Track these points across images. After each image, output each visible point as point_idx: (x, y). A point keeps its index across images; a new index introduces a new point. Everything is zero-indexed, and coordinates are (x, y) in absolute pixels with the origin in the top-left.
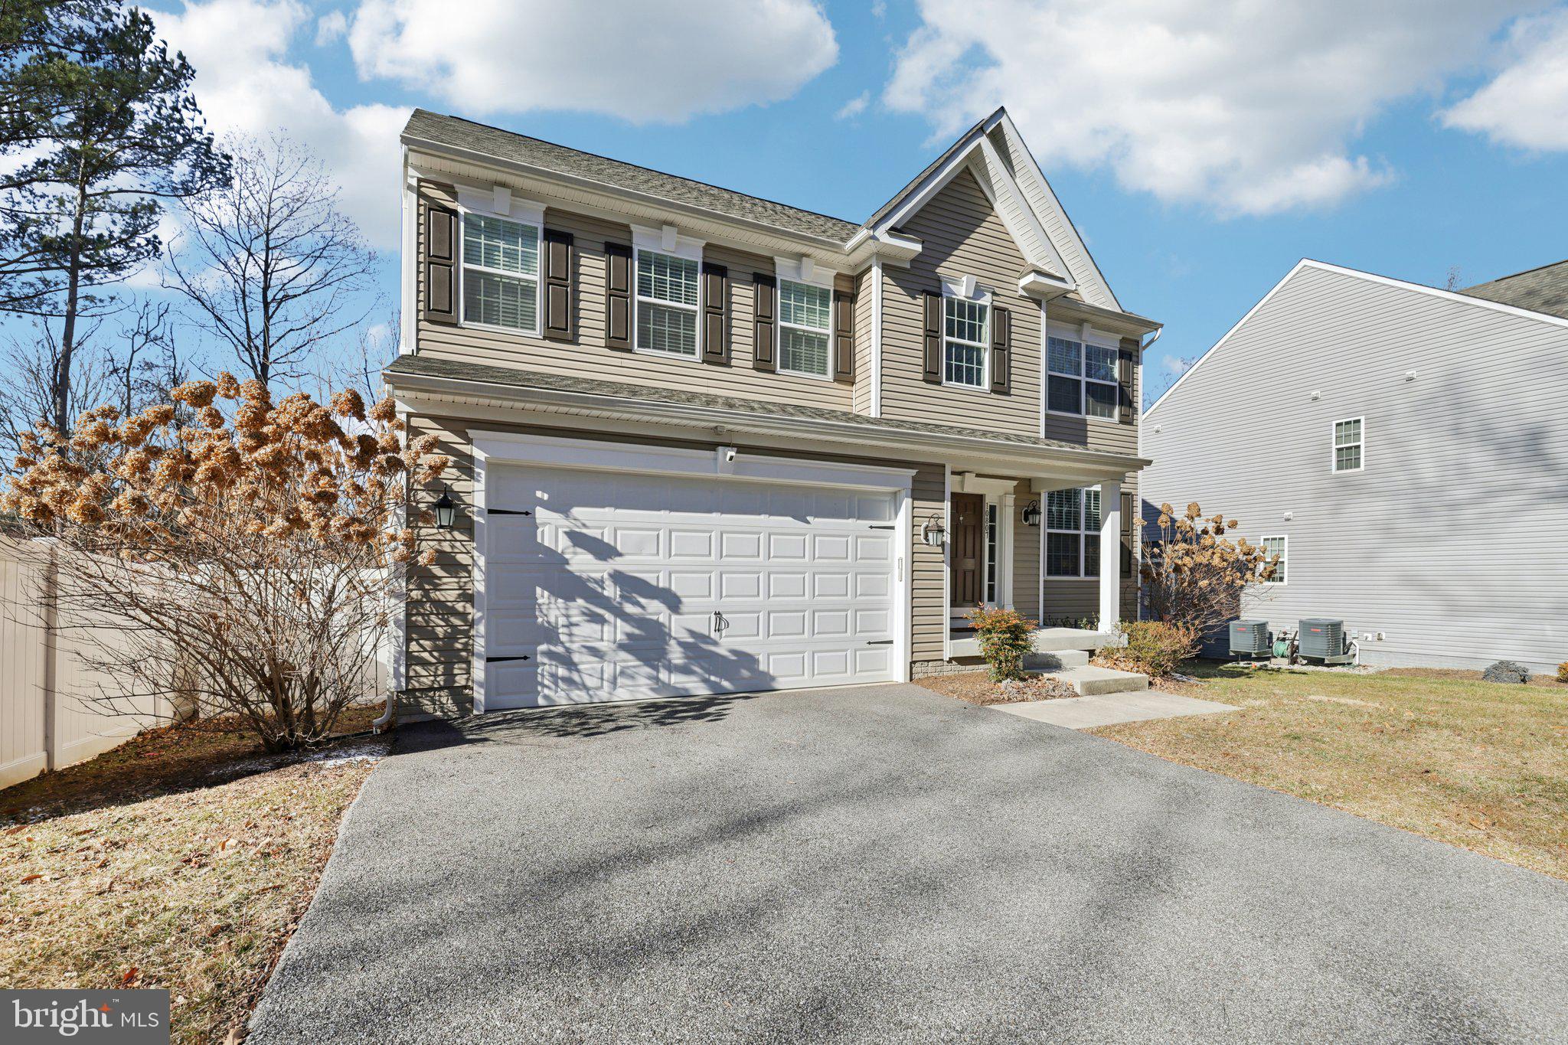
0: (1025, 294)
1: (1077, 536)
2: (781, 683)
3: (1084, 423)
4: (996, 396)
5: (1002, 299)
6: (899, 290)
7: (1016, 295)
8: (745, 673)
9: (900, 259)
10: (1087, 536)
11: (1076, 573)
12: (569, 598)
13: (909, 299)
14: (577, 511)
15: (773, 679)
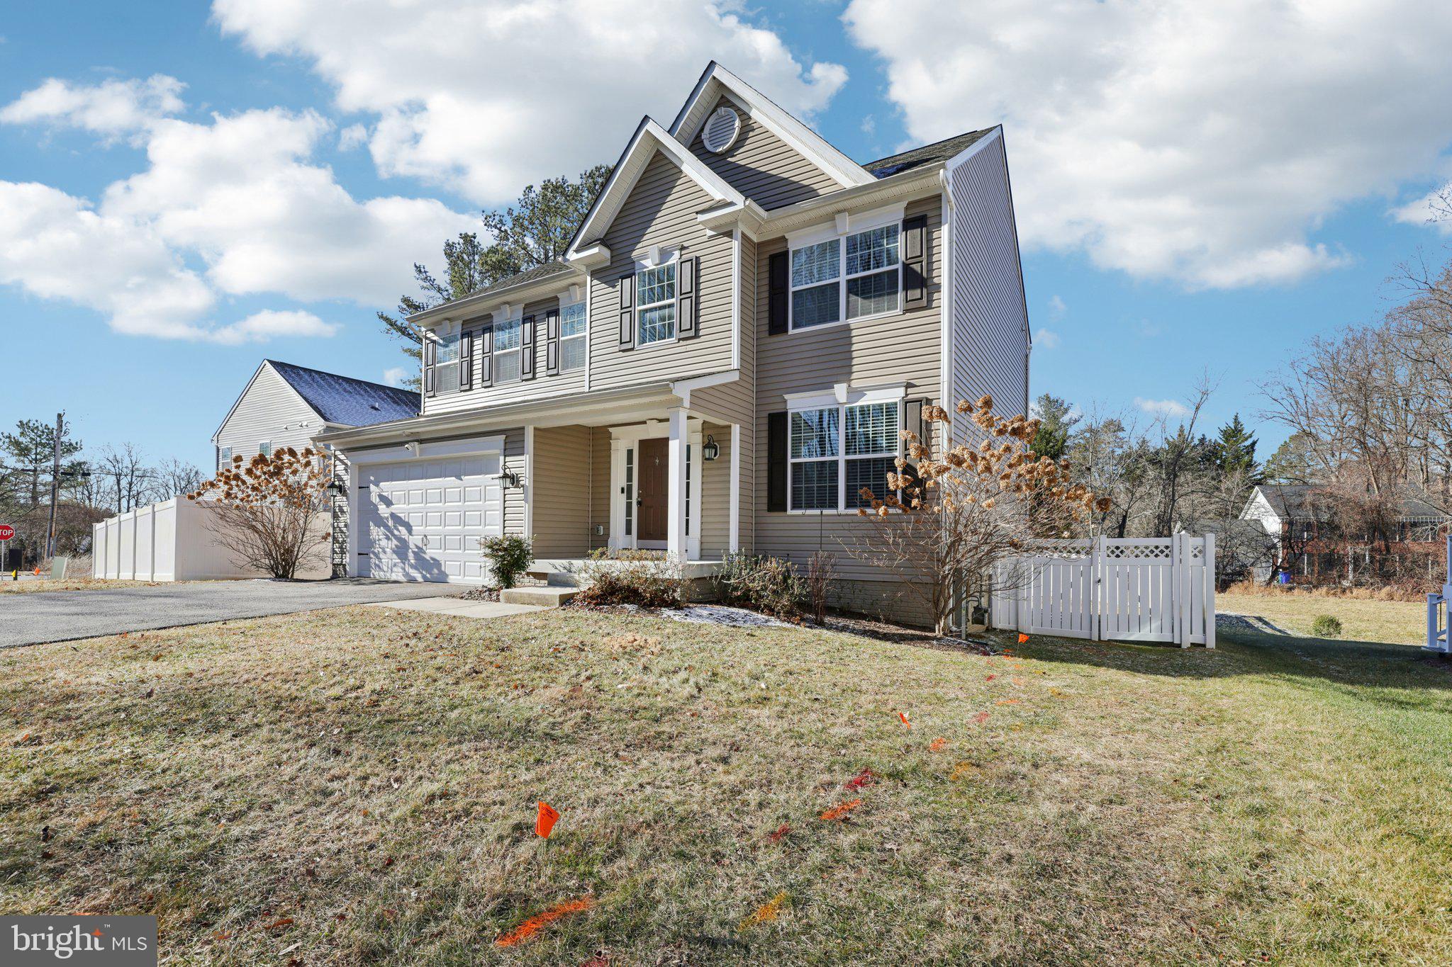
0: (713, 233)
1: (836, 463)
2: (452, 579)
3: (847, 329)
4: (685, 343)
5: (691, 249)
6: (603, 286)
7: (705, 239)
8: (436, 571)
9: (601, 262)
10: (848, 462)
11: (834, 504)
12: (379, 527)
13: (611, 289)
14: (382, 484)
15: (447, 576)
